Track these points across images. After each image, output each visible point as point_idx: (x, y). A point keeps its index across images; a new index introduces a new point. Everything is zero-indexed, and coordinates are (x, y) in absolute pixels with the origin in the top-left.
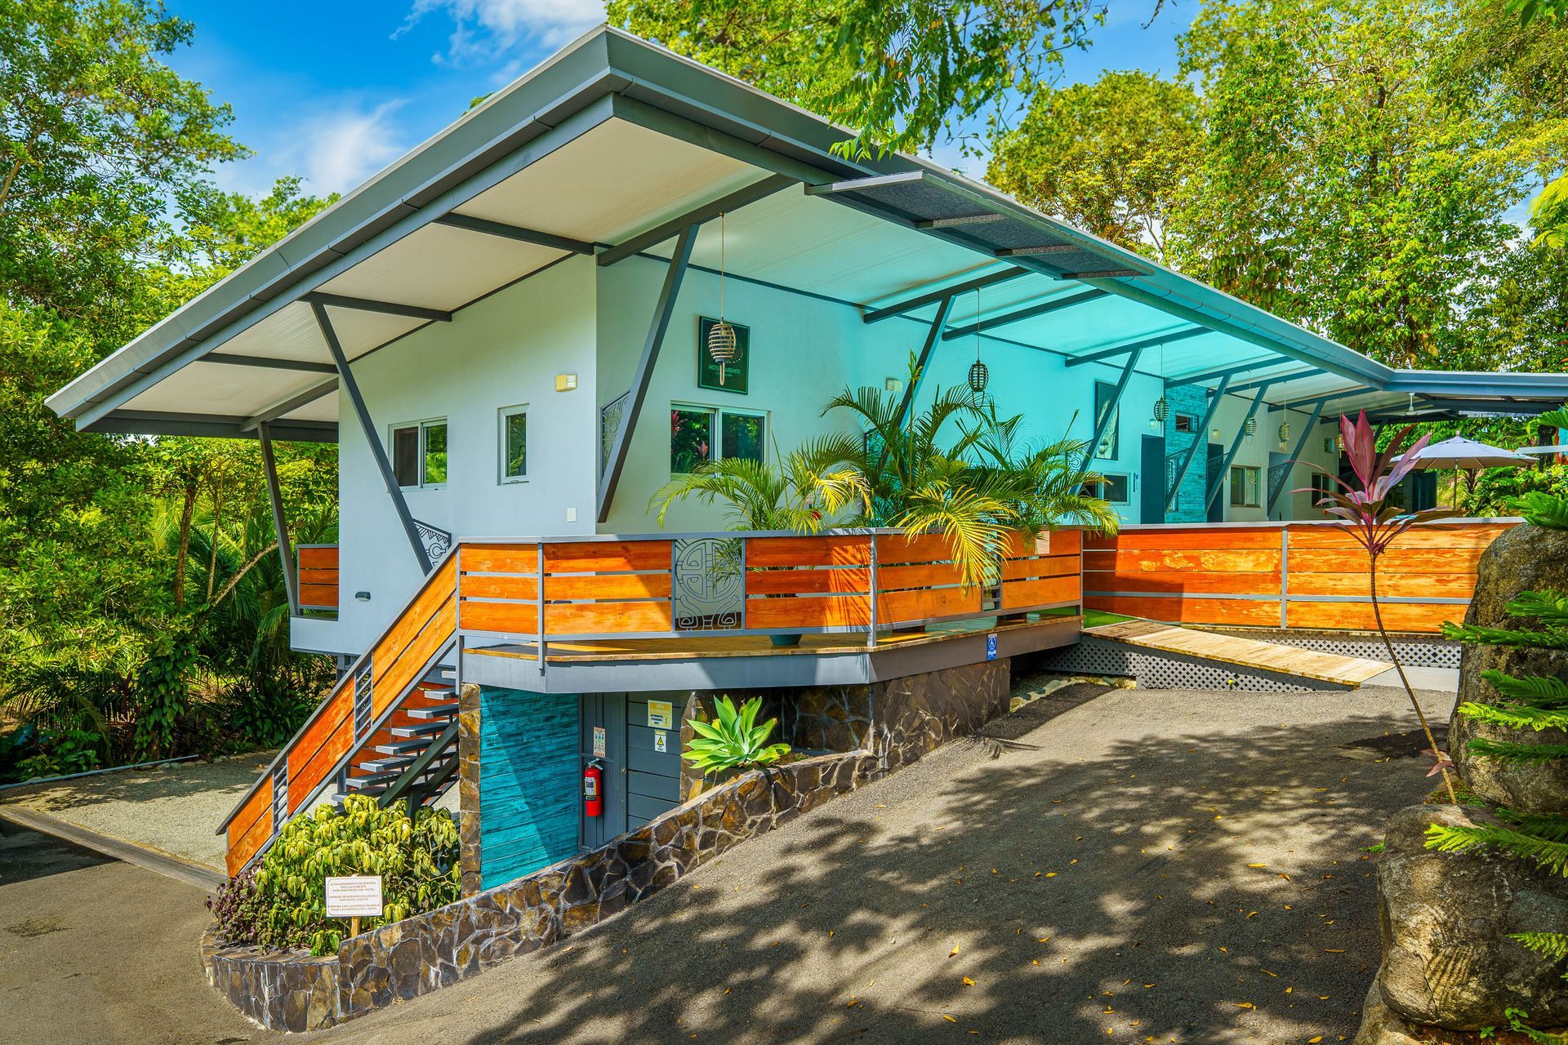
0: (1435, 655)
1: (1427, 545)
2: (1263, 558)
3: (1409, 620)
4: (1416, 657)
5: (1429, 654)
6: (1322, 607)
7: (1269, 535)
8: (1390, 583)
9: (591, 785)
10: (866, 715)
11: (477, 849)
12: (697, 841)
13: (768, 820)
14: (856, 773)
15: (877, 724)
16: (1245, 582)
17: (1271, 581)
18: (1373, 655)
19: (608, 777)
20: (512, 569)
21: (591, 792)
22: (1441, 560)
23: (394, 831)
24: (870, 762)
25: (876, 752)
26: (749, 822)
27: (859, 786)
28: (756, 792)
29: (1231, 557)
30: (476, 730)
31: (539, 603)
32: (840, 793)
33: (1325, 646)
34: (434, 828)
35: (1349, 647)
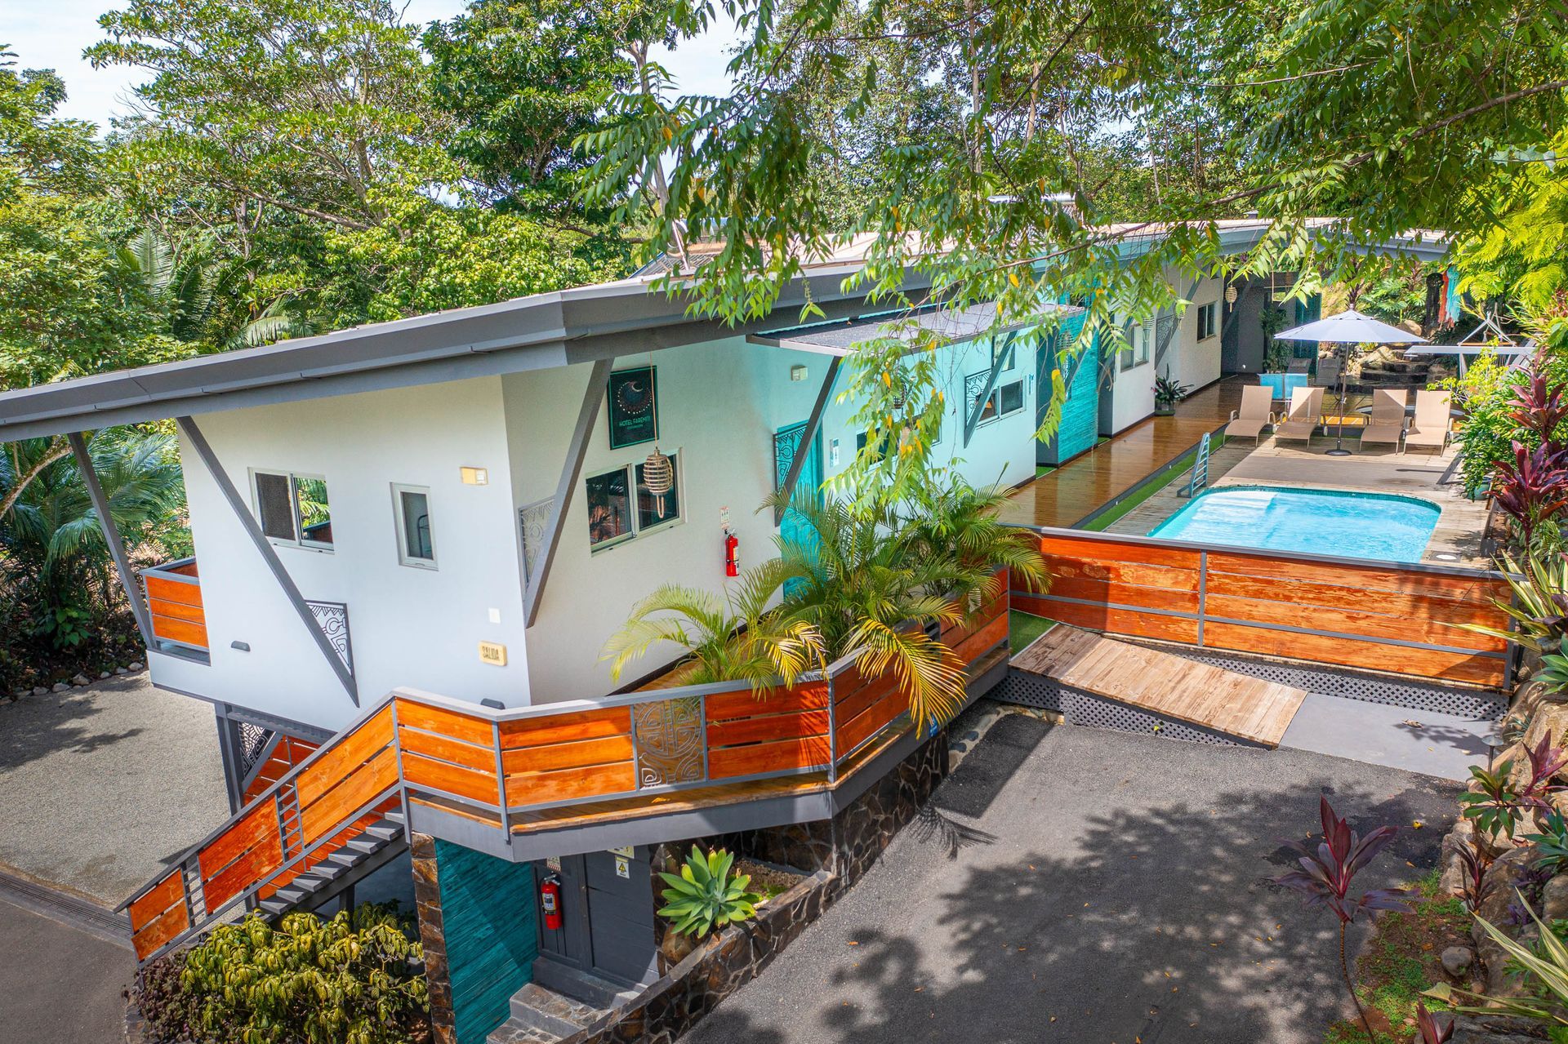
0: (1342, 686)
1: (1338, 583)
2: (1182, 577)
3: (1320, 651)
4: (1325, 686)
5: (1337, 685)
6: (1238, 629)
7: (1188, 555)
8: (1303, 614)
9: (550, 901)
10: (829, 842)
11: (446, 988)
12: (686, 1008)
13: (750, 971)
14: (823, 899)
15: (839, 847)
16: (1164, 599)
17: (1189, 600)
18: (1285, 680)
19: (566, 892)
20: (463, 737)
21: (550, 907)
22: (1352, 598)
23: (342, 949)
24: (834, 883)
25: (839, 873)
26: (732, 977)
27: (825, 910)
28: (736, 950)
29: (1151, 572)
30: (435, 879)
31: (497, 777)
32: (810, 922)
33: (1239, 667)
34: (382, 938)
35: (1262, 671)
